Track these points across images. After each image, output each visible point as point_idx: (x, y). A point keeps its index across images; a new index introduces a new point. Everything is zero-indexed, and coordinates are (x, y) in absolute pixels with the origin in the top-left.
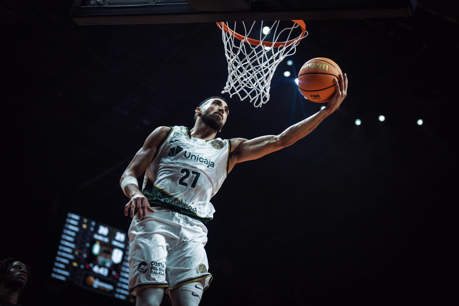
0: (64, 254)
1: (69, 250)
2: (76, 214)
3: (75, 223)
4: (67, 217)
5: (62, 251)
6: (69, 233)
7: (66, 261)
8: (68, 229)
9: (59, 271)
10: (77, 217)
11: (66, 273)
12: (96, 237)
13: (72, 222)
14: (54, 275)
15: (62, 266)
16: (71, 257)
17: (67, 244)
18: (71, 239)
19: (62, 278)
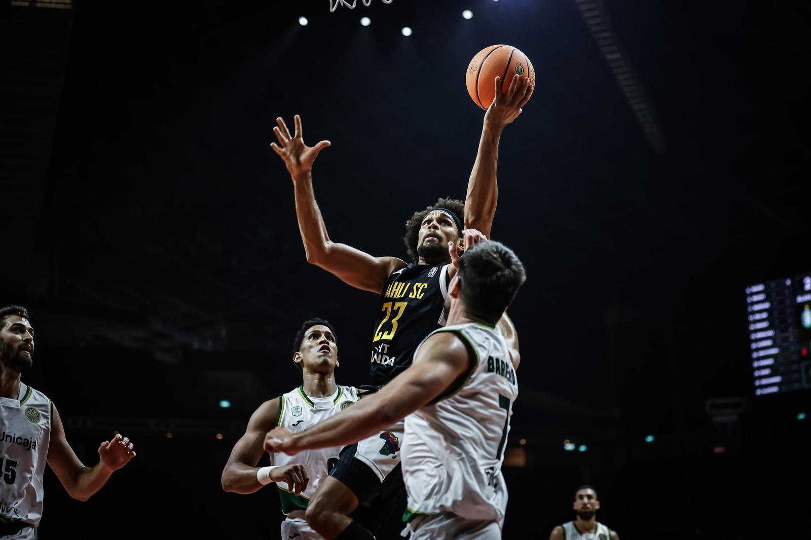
0: (762, 353)
1: (768, 343)
2: (756, 283)
3: (761, 297)
4: (746, 296)
5: (758, 350)
6: (758, 317)
7: (769, 362)
8: (754, 313)
9: (765, 382)
10: (760, 288)
11: (777, 379)
12: (800, 299)
13: (756, 298)
14: (759, 392)
15: (766, 372)
16: (774, 351)
17: (760, 335)
18: (764, 325)
19: (775, 389)
